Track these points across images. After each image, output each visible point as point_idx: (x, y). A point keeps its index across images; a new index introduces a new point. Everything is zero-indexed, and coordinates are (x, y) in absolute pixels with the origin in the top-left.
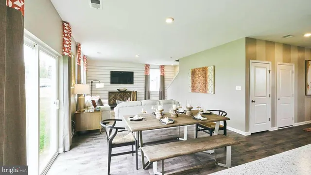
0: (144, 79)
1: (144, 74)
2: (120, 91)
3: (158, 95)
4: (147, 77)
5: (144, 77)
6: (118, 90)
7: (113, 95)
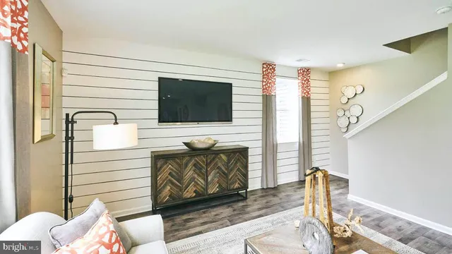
0: (260, 107)
1: (260, 92)
2: (192, 150)
3: (296, 154)
4: (268, 102)
5: (260, 99)
6: (185, 144)
7: (169, 168)
